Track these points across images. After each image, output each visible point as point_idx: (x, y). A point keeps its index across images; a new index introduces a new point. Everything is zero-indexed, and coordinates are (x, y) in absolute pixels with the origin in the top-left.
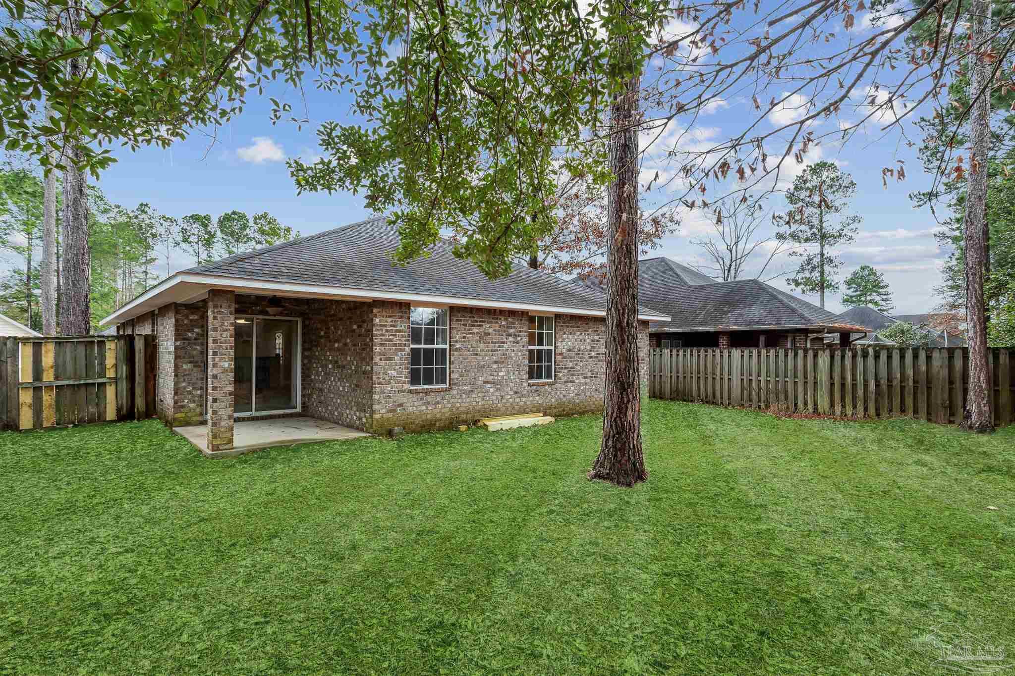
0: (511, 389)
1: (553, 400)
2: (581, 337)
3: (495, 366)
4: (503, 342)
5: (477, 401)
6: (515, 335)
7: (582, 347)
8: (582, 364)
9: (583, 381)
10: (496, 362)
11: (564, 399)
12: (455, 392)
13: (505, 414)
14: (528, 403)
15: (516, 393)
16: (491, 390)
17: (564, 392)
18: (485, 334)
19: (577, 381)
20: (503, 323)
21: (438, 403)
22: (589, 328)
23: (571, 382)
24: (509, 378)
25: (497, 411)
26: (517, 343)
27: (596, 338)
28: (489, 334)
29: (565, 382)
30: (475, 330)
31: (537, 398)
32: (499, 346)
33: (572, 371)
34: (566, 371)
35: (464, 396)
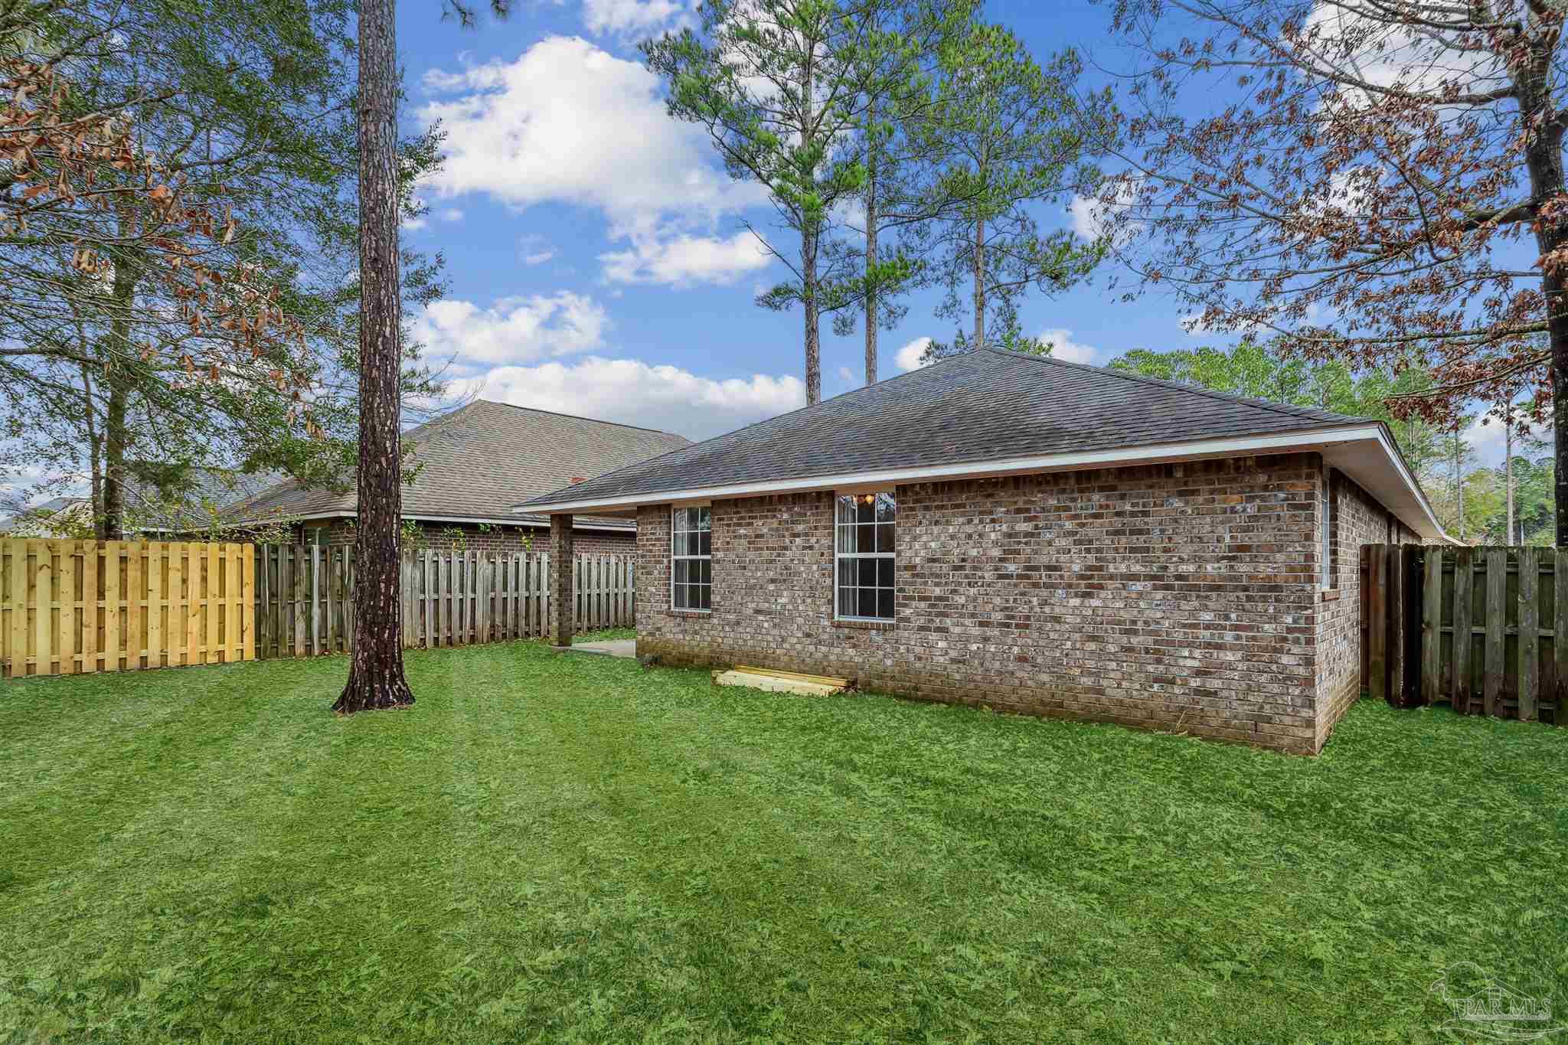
0: (799, 628)
1: (889, 662)
2: (969, 529)
3: (771, 587)
4: (785, 548)
5: (744, 638)
6: (806, 534)
7: (974, 552)
8: (973, 591)
9: (976, 631)
10: (773, 581)
11: (918, 665)
12: (715, 621)
13: (788, 669)
14: (832, 657)
15: (808, 635)
16: (766, 625)
17: (919, 650)
18: (757, 536)
19: (957, 630)
20: (785, 516)
21: (696, 633)
22: (1000, 504)
23: (939, 630)
24: (796, 609)
25: (774, 660)
26: (811, 548)
27: (1023, 527)
28: (762, 536)
29: (921, 628)
30: (742, 531)
31: (851, 652)
32: (779, 555)
33: (940, 606)
34: (923, 604)
35: (727, 629)
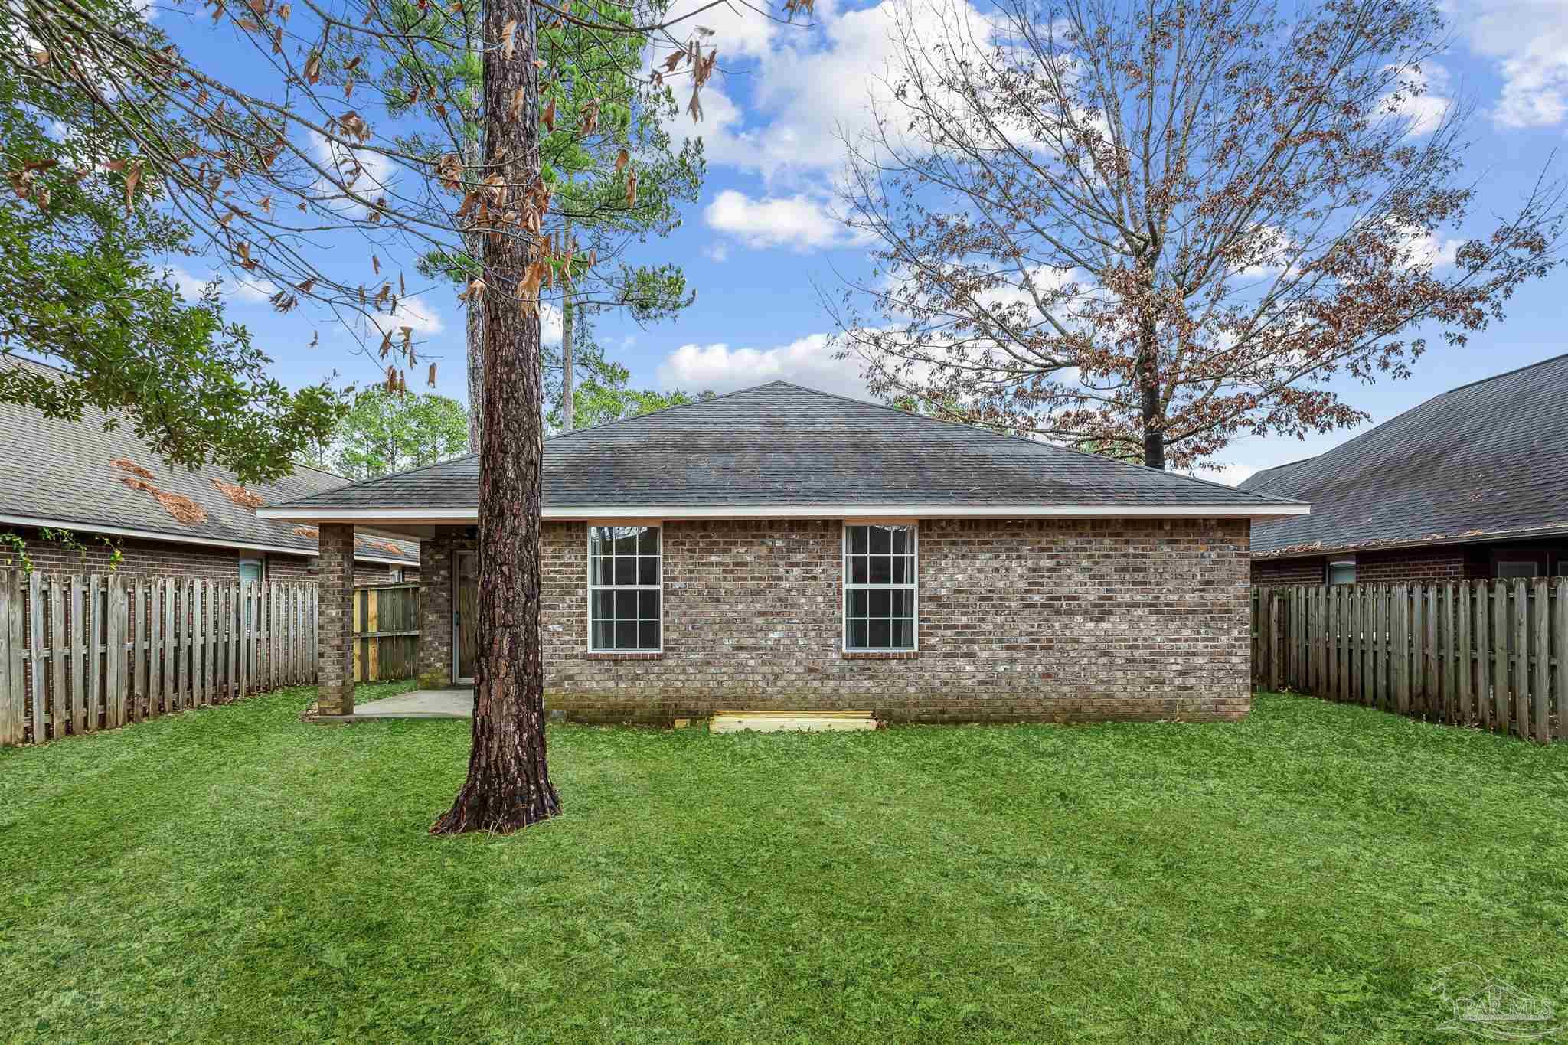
0: (799, 663)
1: (911, 690)
2: (996, 564)
3: (759, 621)
4: (780, 578)
5: (721, 678)
6: (807, 564)
7: (1001, 585)
8: (999, 619)
9: (1004, 654)
10: (761, 614)
11: (945, 689)
12: (671, 662)
13: (784, 707)
14: (842, 691)
15: (811, 670)
16: (751, 663)
17: (945, 676)
18: (736, 564)
19: (985, 654)
20: (779, 544)
21: (638, 678)
22: (1023, 542)
23: (965, 655)
24: (795, 643)
25: (764, 700)
26: (815, 578)
27: (1049, 563)
28: (745, 564)
29: (947, 655)
30: (714, 558)
31: (867, 683)
32: (770, 586)
33: (969, 634)
34: (949, 633)
35: (691, 670)
